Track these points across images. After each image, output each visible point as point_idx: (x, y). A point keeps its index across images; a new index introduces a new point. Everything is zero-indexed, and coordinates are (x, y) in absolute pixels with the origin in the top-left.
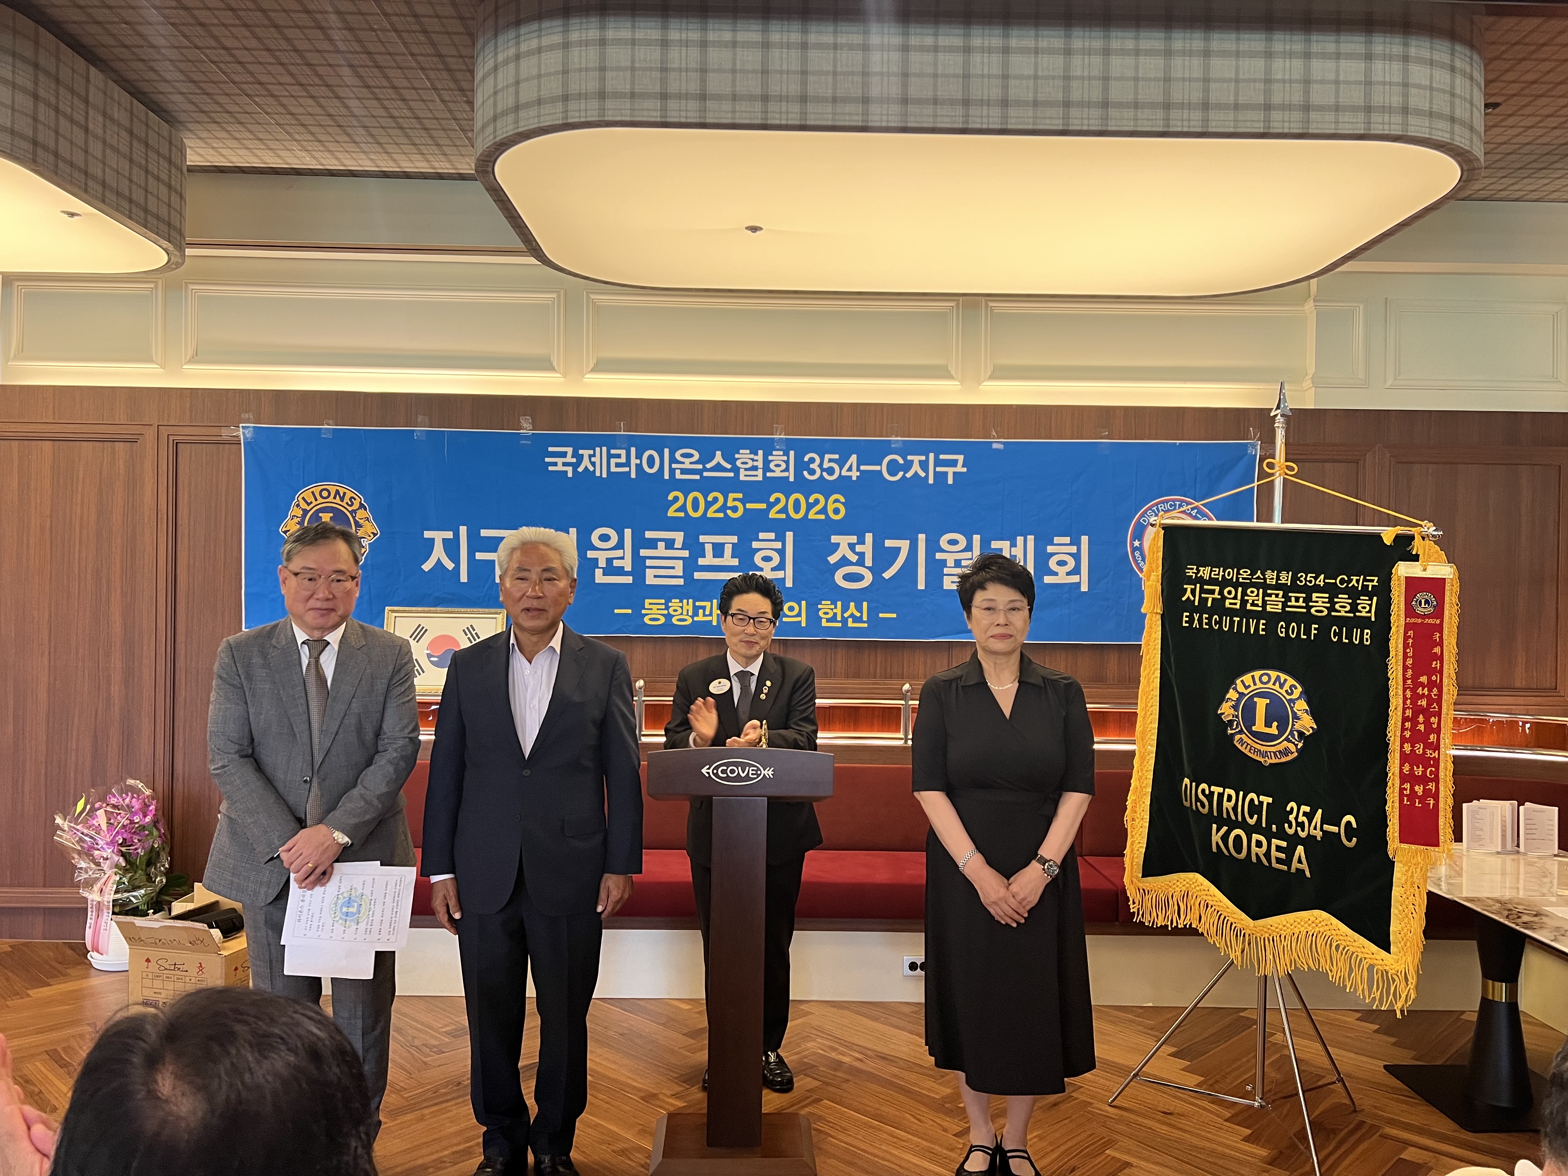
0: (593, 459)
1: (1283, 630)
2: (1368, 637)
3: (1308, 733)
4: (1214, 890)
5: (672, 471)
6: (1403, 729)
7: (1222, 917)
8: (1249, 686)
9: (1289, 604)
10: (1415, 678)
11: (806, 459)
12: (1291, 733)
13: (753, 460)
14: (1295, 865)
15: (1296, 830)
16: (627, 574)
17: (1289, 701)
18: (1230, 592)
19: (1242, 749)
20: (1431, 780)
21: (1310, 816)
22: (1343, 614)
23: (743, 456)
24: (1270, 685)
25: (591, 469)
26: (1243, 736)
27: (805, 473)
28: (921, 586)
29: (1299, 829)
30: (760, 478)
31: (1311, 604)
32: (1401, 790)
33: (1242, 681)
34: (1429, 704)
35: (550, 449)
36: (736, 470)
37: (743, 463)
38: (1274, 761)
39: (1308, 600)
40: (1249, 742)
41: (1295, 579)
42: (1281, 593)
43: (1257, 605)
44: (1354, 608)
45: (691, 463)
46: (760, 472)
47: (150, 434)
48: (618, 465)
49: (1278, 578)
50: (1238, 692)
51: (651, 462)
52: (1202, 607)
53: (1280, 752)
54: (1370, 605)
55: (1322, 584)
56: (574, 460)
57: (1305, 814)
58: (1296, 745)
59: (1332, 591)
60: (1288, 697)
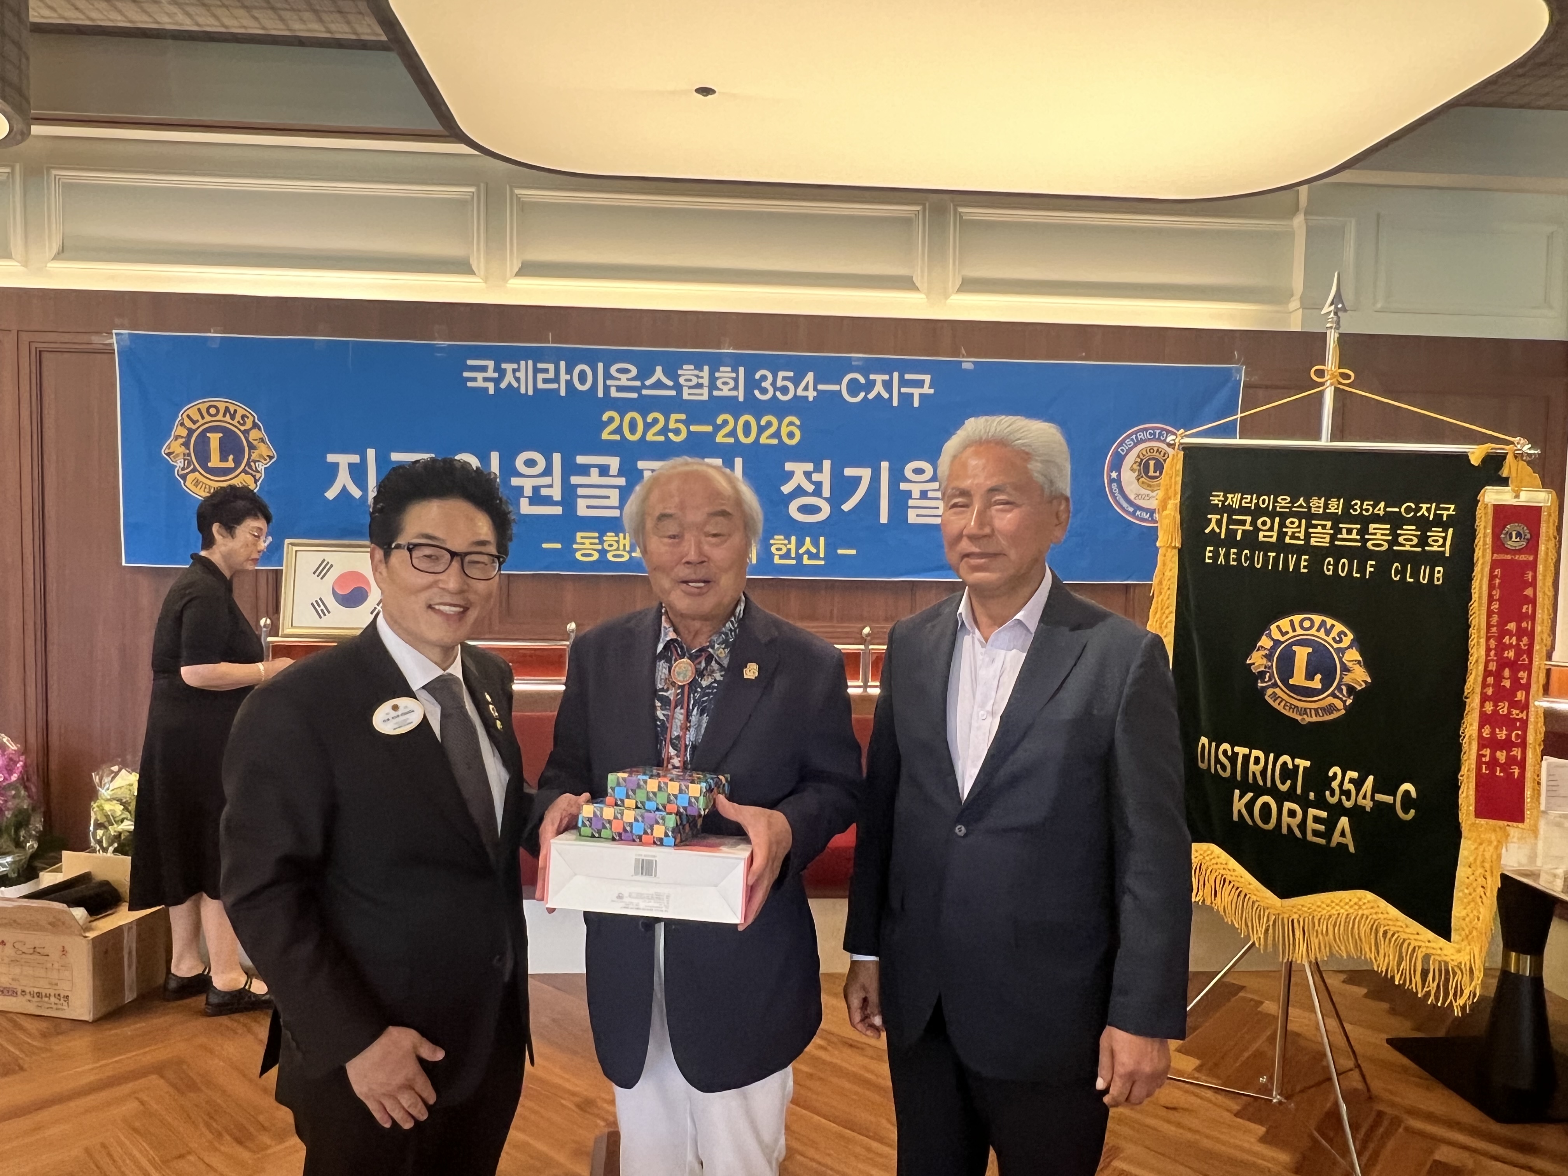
0: (517, 374)
1: (1331, 567)
2: (1440, 575)
3: (1359, 688)
4: (1233, 863)
5: (607, 388)
6: (1484, 685)
7: (1242, 895)
8: (1287, 633)
9: (1339, 536)
10: (1502, 624)
11: (757, 376)
12: (1339, 687)
13: (698, 377)
14: (1336, 838)
15: (1340, 799)
16: (556, 504)
17: (1338, 650)
18: (1264, 524)
19: (1275, 705)
20: (1516, 745)
21: (1358, 784)
22: (1408, 548)
23: (687, 372)
24: (1313, 631)
25: (515, 385)
26: (1277, 690)
27: (756, 392)
28: (884, 519)
29: (1344, 798)
30: (705, 397)
31: (1367, 537)
32: (1480, 756)
33: (1278, 627)
34: (1518, 654)
35: (470, 362)
36: (678, 387)
37: (686, 380)
38: (1315, 719)
39: (1363, 532)
40: (1285, 697)
41: (1348, 506)
42: (1329, 524)
43: (1298, 538)
44: (1423, 541)
45: (628, 380)
46: (705, 391)
47: (8, 341)
48: (545, 381)
49: (1326, 506)
50: (1273, 639)
51: (583, 377)
52: (1230, 540)
53: (1323, 709)
54: (1445, 538)
55: (1382, 513)
56: (496, 375)
57: (1351, 781)
58: (1344, 702)
59: (1396, 522)
60: (1336, 646)
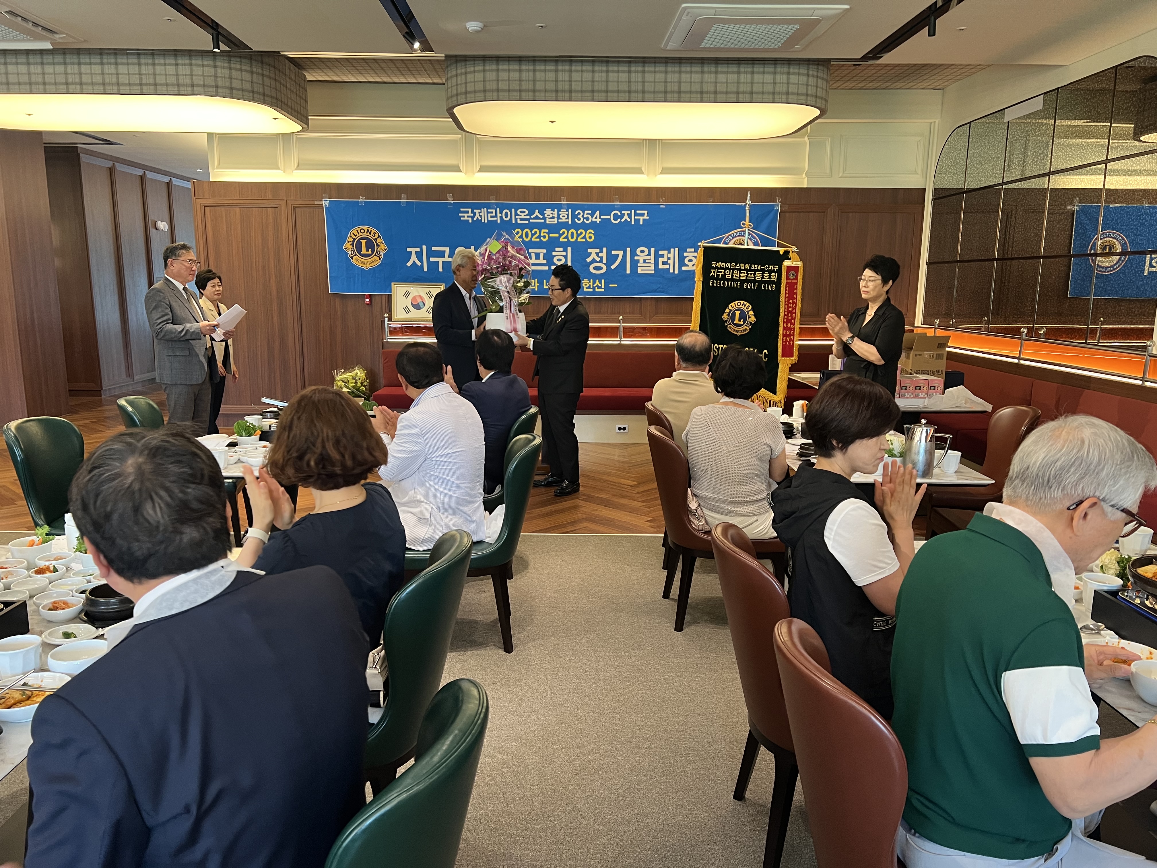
0: (480, 214)
1: (746, 286)
3: (753, 322)
5: (516, 219)
6: (784, 318)
8: (734, 307)
9: (748, 276)
10: (788, 301)
11: (576, 213)
12: (747, 323)
13: (552, 214)
17: (747, 312)
18: (728, 272)
19: (731, 330)
20: (792, 335)
22: (766, 279)
24: (741, 306)
25: (480, 218)
26: (731, 325)
27: (576, 220)
28: (628, 272)
31: (756, 276)
32: (783, 340)
33: (731, 305)
34: (792, 310)
35: (462, 210)
36: (544, 218)
37: (548, 215)
38: (741, 333)
40: (733, 327)
41: (751, 267)
42: (746, 272)
43: (737, 277)
44: (770, 277)
45: (524, 216)
46: (555, 220)
47: (283, 204)
48: (492, 217)
49: (745, 267)
50: (730, 310)
51: (506, 215)
52: (717, 278)
53: (743, 330)
54: (775, 276)
55: (760, 268)
56: (472, 215)
58: (749, 327)
59: (763, 271)
60: (747, 310)
